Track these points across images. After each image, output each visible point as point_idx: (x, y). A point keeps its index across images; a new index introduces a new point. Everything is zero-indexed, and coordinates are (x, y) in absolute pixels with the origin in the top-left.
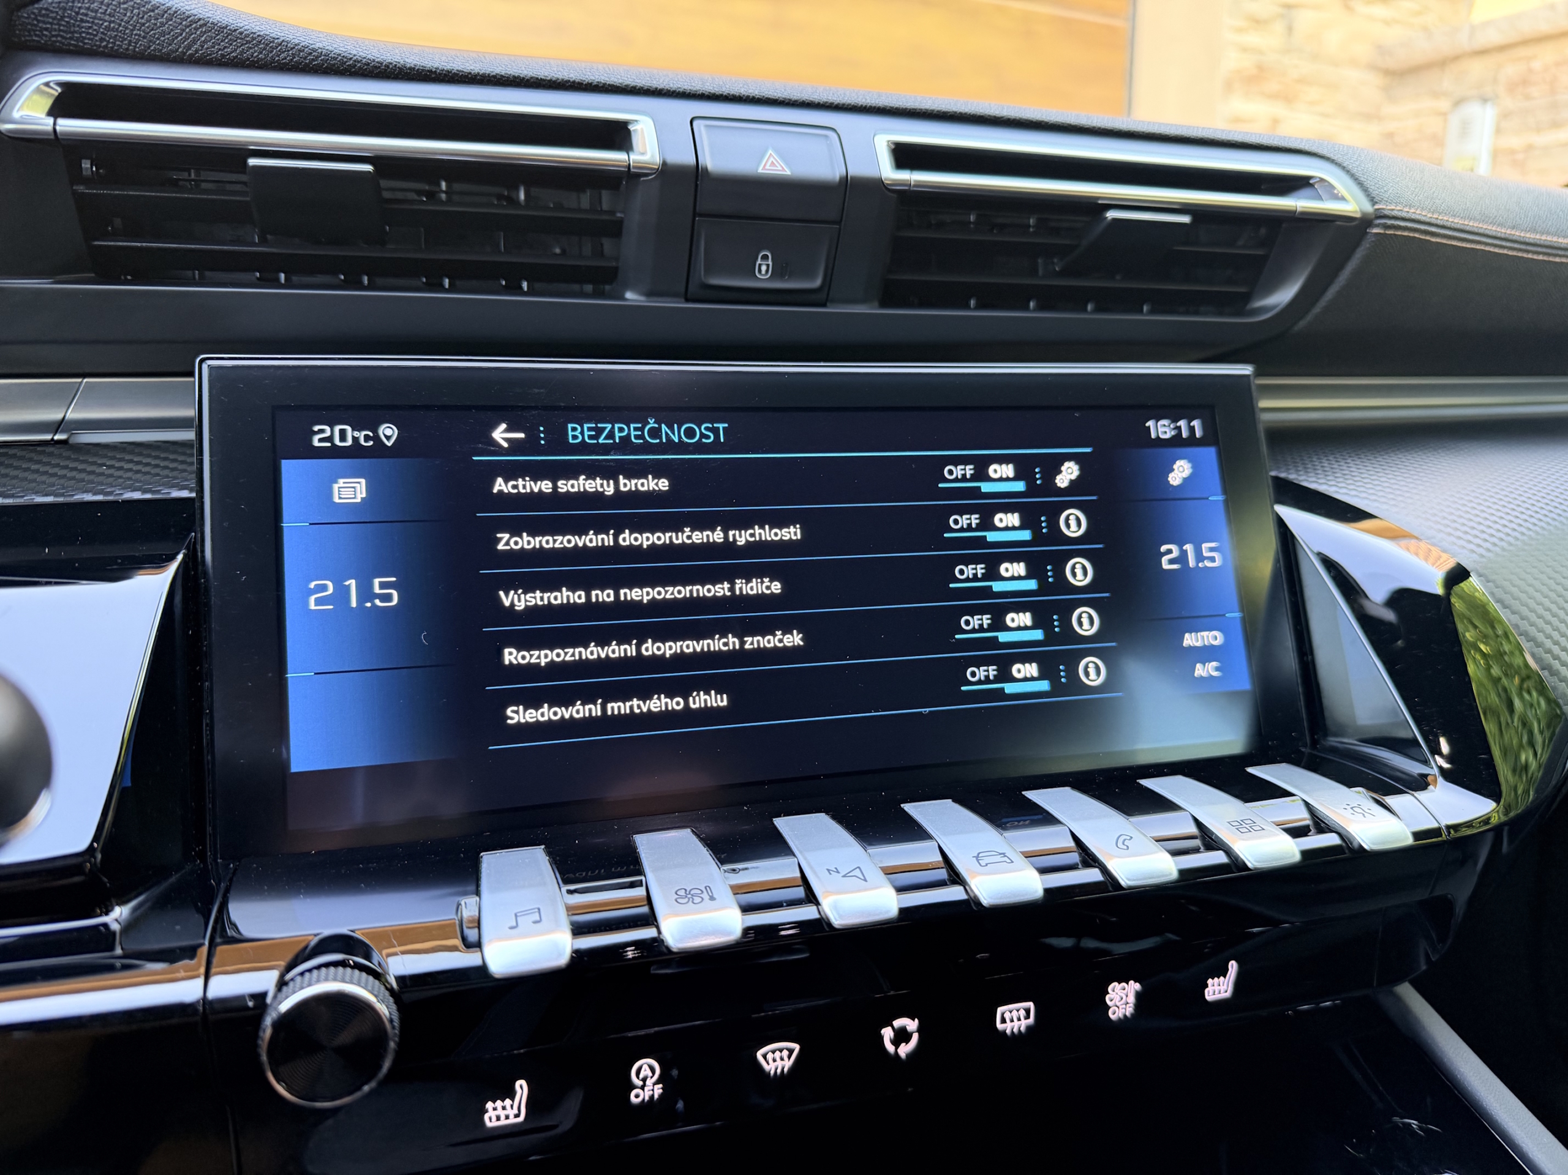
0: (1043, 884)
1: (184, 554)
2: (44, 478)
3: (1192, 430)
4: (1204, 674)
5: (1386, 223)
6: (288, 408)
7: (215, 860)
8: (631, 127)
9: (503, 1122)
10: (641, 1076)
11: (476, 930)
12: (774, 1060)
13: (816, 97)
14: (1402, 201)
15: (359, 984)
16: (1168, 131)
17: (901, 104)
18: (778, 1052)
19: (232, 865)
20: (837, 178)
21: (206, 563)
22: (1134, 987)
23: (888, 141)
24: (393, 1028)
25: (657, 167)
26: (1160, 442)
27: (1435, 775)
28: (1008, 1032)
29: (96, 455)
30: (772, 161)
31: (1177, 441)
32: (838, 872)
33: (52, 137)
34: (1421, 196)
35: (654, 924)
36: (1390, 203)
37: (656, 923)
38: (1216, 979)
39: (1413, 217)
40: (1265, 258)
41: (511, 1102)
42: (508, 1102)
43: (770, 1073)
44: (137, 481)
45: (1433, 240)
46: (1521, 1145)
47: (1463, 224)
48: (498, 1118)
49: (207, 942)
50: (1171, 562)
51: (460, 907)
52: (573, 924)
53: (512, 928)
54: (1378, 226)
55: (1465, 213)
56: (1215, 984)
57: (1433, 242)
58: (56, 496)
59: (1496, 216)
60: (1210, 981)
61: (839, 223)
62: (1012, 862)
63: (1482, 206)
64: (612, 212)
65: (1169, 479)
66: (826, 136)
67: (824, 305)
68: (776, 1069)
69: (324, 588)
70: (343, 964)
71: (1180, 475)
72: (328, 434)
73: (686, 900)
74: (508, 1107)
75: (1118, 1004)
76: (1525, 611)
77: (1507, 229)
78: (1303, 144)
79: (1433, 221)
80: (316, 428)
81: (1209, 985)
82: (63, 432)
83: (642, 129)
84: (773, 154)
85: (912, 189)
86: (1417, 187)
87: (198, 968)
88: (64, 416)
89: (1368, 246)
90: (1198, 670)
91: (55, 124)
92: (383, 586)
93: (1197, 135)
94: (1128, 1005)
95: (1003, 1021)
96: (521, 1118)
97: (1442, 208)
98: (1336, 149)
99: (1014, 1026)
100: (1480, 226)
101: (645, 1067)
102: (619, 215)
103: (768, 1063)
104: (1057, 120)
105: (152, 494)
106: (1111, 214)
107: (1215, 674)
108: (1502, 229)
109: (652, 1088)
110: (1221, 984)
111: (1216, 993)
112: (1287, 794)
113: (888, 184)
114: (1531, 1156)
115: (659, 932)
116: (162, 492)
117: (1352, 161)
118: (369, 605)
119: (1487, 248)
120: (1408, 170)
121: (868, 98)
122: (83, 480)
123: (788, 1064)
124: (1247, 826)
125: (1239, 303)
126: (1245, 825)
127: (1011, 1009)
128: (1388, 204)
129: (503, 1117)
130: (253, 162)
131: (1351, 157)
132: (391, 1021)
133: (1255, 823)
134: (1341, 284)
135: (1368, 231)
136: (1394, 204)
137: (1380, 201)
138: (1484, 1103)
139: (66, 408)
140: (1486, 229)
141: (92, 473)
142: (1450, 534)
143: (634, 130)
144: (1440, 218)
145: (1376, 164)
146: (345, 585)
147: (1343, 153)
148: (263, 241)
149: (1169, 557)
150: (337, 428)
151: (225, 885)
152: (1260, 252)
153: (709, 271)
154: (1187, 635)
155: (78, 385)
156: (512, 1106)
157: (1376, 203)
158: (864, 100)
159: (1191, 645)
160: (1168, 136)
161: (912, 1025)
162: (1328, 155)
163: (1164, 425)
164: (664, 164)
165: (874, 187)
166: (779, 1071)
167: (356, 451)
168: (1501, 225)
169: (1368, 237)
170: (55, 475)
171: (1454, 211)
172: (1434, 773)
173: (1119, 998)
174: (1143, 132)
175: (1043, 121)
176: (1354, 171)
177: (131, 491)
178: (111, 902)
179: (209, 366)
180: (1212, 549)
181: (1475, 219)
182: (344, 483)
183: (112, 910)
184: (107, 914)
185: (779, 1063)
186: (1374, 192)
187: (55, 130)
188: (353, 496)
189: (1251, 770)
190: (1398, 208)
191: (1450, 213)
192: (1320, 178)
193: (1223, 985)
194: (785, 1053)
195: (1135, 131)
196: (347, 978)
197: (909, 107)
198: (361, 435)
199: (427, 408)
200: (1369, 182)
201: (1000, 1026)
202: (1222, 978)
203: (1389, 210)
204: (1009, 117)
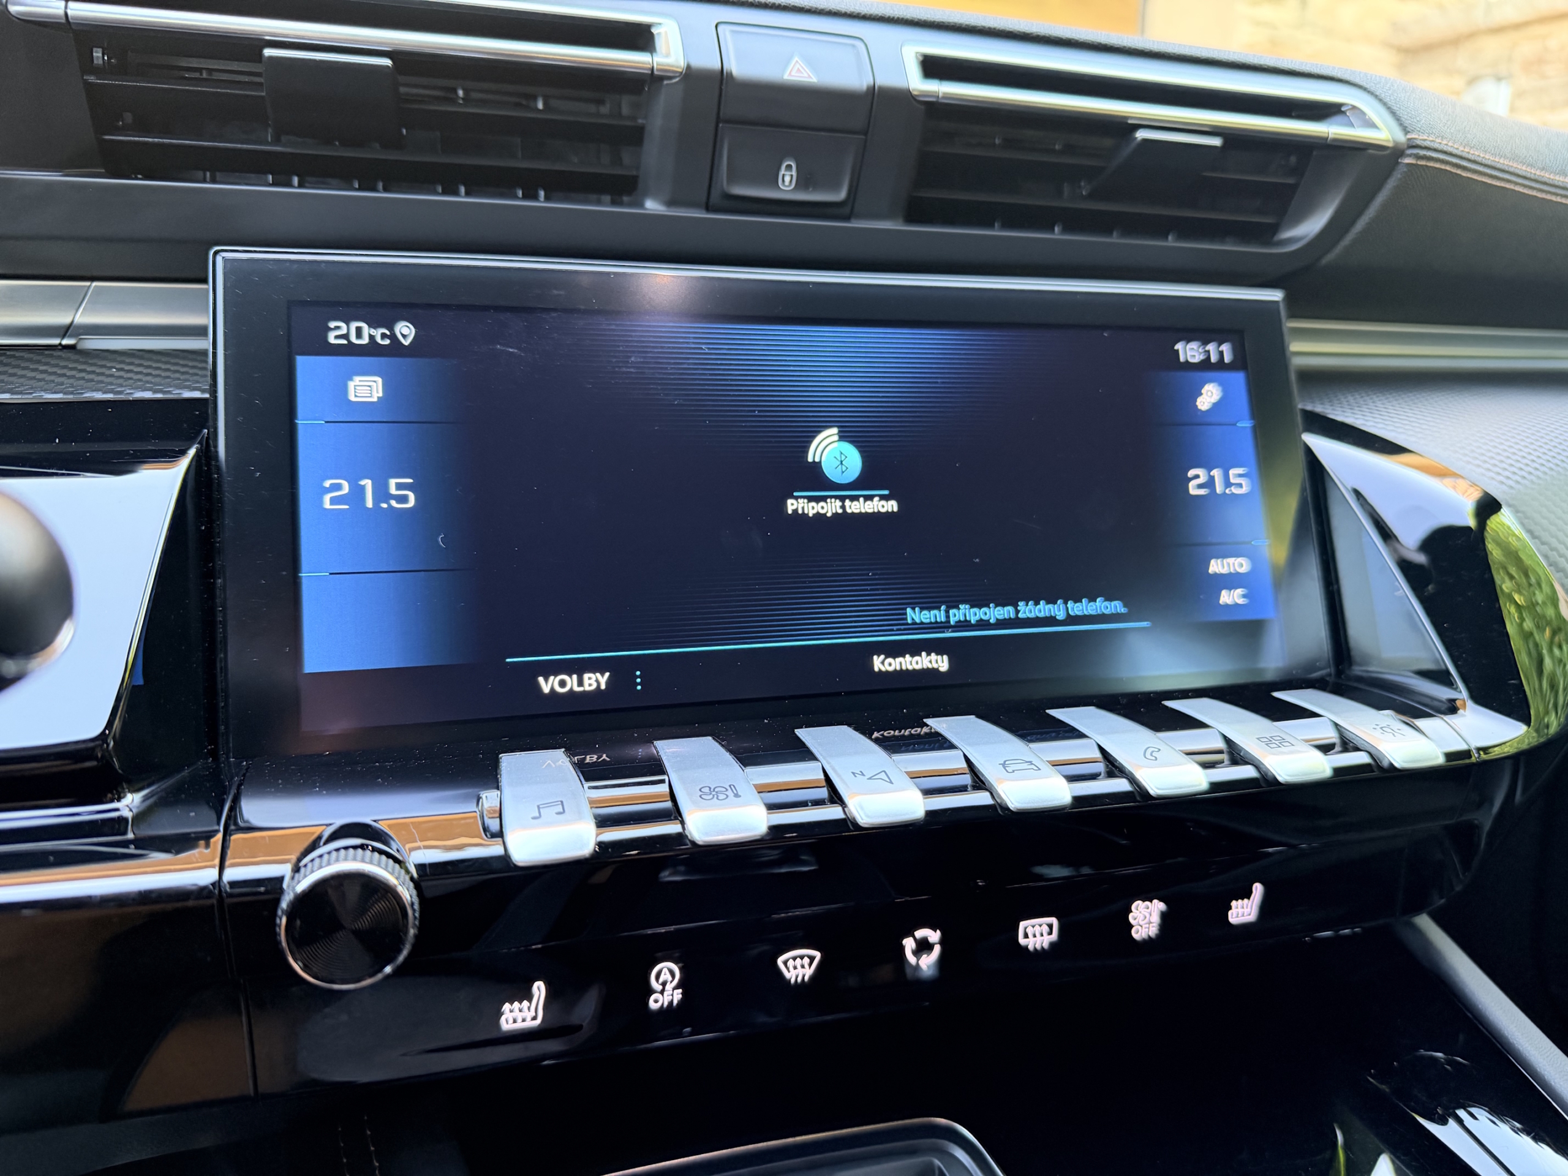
0: (1071, 793)
1: (197, 449)
2: (52, 378)
3: (1221, 353)
4: (1229, 601)
5: (1418, 153)
6: (304, 303)
7: (228, 758)
8: (654, 30)
9: (520, 1025)
10: (661, 980)
11: (498, 820)
12: (795, 968)
13: (843, 7)
14: (1434, 132)
15: (379, 865)
16: (1199, 53)
17: (929, 16)
18: (798, 959)
19: (245, 763)
20: (864, 87)
21: (220, 459)
22: (1158, 906)
23: (917, 53)
24: (414, 910)
25: (680, 70)
26: (1188, 366)
27: (1464, 700)
28: (1031, 948)
29: (105, 359)
30: (798, 69)
31: (1205, 365)
32: (863, 775)
33: (63, 21)
34: (1453, 129)
35: (678, 819)
36: (1422, 133)
37: (680, 819)
38: (1240, 901)
39: (1445, 148)
40: (1293, 188)
41: (529, 1004)
42: (525, 1003)
43: (790, 981)
44: (148, 382)
45: (1464, 174)
46: (1543, 1072)
47: (1493, 161)
48: (515, 1021)
49: (222, 829)
50: (1200, 486)
51: (481, 800)
52: (596, 817)
53: (534, 818)
54: (1410, 156)
55: (1496, 150)
56: (1239, 906)
57: (1464, 177)
58: (65, 393)
59: (1526, 156)
60: (1234, 903)
61: (866, 133)
62: (1040, 769)
63: (1512, 146)
64: (634, 118)
65: (1198, 403)
66: (853, 46)
67: (847, 218)
68: (797, 977)
69: (338, 487)
70: (363, 847)
71: (1209, 400)
72: (344, 331)
73: (711, 796)
74: (525, 1009)
75: (1141, 923)
76: (1554, 542)
77: (1537, 170)
78: (1336, 71)
79: (1465, 155)
80: (332, 324)
81: (1233, 907)
82: (71, 336)
83: (666, 32)
84: (798, 61)
85: (940, 101)
86: (1449, 120)
87: (213, 860)
88: (72, 322)
89: (1399, 176)
90: (1224, 597)
91: (66, 7)
92: (399, 486)
93: (1228, 58)
94: (1151, 925)
95: (1026, 936)
96: (539, 1021)
97: (1473, 142)
98: (1368, 78)
99: (1036, 941)
100: (1511, 164)
101: (665, 970)
102: (640, 121)
103: (789, 972)
104: (1087, 38)
105: (163, 395)
106: (1141, 134)
107: (1241, 601)
108: (1531, 169)
109: (671, 992)
110: (1245, 907)
111: (1239, 916)
112: (1314, 715)
113: (916, 95)
114: (1553, 1084)
115: (684, 828)
116: (174, 392)
117: (1385, 90)
118: (385, 506)
119: (1517, 188)
120: (1440, 102)
121: (895, 9)
122: (92, 380)
123: (809, 972)
124: (1277, 742)
125: (1266, 233)
126: (1274, 741)
127: (1034, 924)
128: (1420, 133)
129: (520, 1020)
130: (268, 52)
131: (1384, 86)
132: (412, 904)
133: (1284, 739)
134: (1371, 216)
135: (1399, 160)
136: (1427, 135)
137: (1412, 130)
138: (1506, 1032)
139: (75, 311)
140: (1516, 168)
141: (102, 374)
142: (1479, 466)
143: (659, 34)
144: (1472, 152)
145: (1408, 94)
146: (360, 485)
147: (1375, 82)
148: (277, 140)
149: (1196, 481)
150: (354, 325)
151: (239, 779)
152: (1291, 181)
153: (733, 178)
154: (1213, 562)
155: (86, 288)
156: (529, 1008)
157: (1409, 132)
158: (892, 12)
159: (1217, 572)
160: (1199, 58)
161: (934, 936)
162: (1361, 83)
163: (1193, 349)
164: (689, 67)
165: (900, 98)
166: (799, 980)
167: (372, 349)
168: (1531, 165)
169: (1400, 167)
170: (64, 375)
171: (1485, 147)
172: (1462, 698)
173: (1142, 917)
174: (1174, 54)
175: (1073, 39)
176: (1387, 100)
177: (143, 391)
178: (124, 789)
179: (223, 258)
180: (1240, 476)
181: (1505, 157)
182: (360, 381)
183: (124, 797)
184: (119, 800)
185: (800, 971)
186: (1407, 122)
187: (66, 14)
188: (370, 395)
189: (1277, 694)
190: (1431, 139)
191: (1480, 148)
192: (1351, 105)
193: (1247, 908)
194: (806, 961)
195: (1166, 52)
196: (367, 859)
197: (937, 20)
198: (378, 333)
199: (446, 307)
200: (1402, 111)
201: (1022, 941)
202: (1246, 900)
203: (1421, 140)
204: (1039, 34)
